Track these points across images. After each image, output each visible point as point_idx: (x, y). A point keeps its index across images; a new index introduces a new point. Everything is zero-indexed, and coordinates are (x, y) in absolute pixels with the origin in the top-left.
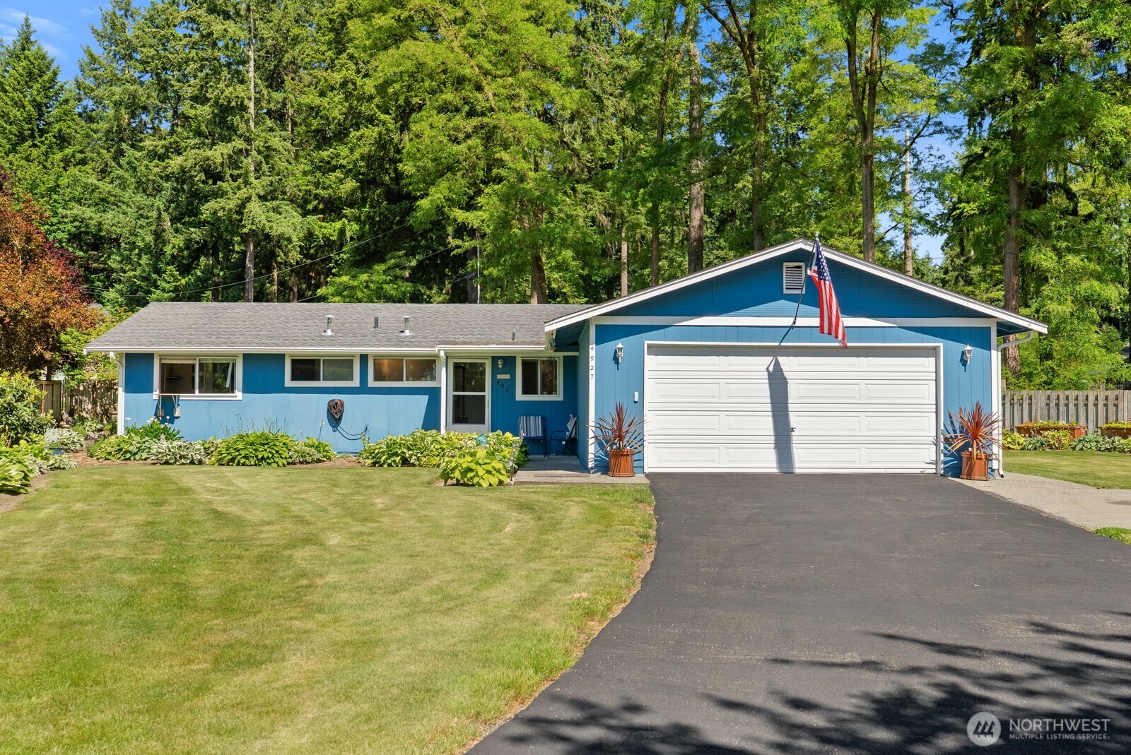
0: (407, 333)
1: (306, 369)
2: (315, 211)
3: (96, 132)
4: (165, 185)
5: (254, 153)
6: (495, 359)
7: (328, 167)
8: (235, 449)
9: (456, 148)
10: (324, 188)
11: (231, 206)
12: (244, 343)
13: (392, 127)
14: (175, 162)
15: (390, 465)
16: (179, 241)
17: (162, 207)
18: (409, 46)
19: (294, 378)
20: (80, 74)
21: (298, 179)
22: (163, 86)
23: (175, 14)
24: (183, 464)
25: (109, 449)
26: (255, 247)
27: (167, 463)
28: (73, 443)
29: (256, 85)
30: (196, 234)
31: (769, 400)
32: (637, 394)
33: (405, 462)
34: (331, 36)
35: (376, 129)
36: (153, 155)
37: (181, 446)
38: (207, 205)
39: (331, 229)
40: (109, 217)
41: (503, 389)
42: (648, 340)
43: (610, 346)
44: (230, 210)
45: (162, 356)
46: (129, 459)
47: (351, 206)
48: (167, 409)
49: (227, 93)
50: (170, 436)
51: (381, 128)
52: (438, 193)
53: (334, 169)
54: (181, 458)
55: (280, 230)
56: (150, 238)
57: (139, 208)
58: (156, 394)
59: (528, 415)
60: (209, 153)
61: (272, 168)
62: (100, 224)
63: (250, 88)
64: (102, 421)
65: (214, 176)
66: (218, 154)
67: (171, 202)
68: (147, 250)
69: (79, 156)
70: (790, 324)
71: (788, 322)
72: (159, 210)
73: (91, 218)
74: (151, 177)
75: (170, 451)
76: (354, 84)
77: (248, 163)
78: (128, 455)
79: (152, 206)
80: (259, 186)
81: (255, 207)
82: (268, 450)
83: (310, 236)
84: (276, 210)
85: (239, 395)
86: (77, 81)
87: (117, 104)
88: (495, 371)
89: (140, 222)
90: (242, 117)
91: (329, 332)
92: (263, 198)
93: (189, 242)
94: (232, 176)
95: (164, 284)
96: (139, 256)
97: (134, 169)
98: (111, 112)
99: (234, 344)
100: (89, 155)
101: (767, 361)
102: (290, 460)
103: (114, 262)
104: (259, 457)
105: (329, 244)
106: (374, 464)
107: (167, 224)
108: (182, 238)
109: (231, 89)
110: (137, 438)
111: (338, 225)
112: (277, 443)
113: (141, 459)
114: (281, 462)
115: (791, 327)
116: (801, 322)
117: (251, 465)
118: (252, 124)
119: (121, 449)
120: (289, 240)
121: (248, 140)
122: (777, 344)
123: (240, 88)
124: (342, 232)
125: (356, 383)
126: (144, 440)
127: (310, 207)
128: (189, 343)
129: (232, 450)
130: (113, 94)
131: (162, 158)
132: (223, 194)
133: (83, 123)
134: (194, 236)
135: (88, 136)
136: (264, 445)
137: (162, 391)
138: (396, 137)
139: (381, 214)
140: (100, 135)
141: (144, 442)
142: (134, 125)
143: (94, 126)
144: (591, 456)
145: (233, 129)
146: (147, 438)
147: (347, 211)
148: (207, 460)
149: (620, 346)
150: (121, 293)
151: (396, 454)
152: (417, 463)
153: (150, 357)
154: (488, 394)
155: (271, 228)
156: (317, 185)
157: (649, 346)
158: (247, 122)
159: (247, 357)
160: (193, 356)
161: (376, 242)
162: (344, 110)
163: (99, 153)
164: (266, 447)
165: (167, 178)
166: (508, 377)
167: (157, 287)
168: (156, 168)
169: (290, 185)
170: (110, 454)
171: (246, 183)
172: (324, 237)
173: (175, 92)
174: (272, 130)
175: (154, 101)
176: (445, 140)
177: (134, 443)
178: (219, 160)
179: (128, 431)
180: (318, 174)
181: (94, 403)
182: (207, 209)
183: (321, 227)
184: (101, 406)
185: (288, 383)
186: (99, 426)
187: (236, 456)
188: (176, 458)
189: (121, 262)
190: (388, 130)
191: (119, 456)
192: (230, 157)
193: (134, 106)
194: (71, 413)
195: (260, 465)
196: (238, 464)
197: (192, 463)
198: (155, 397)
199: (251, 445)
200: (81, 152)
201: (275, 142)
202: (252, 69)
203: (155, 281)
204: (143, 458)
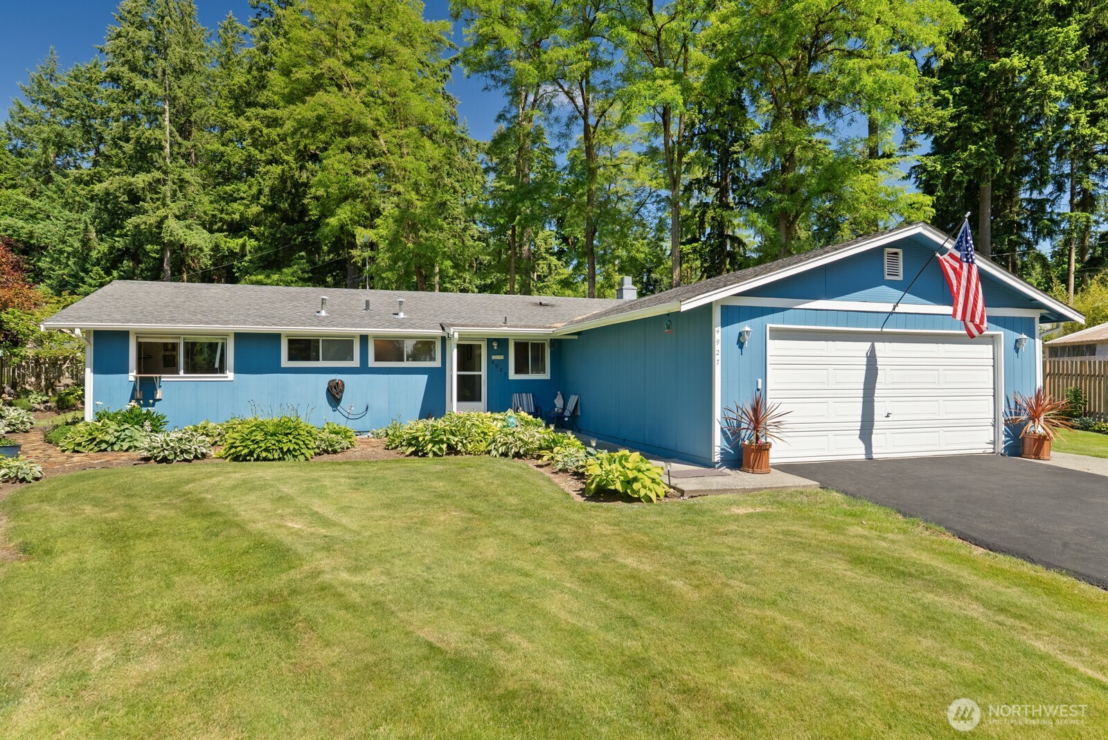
0: (402, 315)
1: (303, 348)
2: (220, 230)
3: (26, 164)
4: (90, 204)
5: (170, 183)
6: (490, 341)
7: (231, 199)
8: (253, 441)
9: (359, 179)
10: (227, 214)
11: (152, 221)
12: (236, 322)
13: (294, 166)
14: (98, 188)
15: (435, 454)
16: (104, 248)
17: (88, 221)
18: (321, 96)
19: (291, 358)
20: (10, 119)
21: (205, 205)
22: (87, 130)
23: (98, 73)
24: (185, 460)
25: (78, 440)
26: (171, 254)
27: (165, 460)
28: (23, 423)
29: (171, 133)
30: (120, 243)
31: (862, 386)
32: (760, 381)
33: (452, 450)
34: (232, 102)
35: (281, 167)
36: (79, 181)
37: (181, 439)
38: (129, 221)
39: (235, 244)
40: (39, 228)
41: (498, 369)
42: (771, 323)
43: (735, 329)
44: (151, 224)
45: (139, 334)
46: (105, 450)
47: (257, 224)
48: (146, 391)
49: (147, 134)
50: (157, 425)
51: (286, 167)
52: (343, 214)
53: (235, 200)
54: (182, 452)
55: (194, 242)
56: (77, 245)
57: (68, 221)
58: (132, 375)
59: (520, 393)
60: (133, 180)
61: (185, 196)
62: (31, 232)
63: (165, 132)
64: (47, 393)
65: (134, 198)
66: (140, 180)
67: (95, 218)
68: (74, 253)
69: (10, 182)
70: (890, 310)
71: (888, 307)
72: (85, 222)
73: (22, 228)
74: (77, 199)
75: (168, 445)
76: (261, 132)
77: (166, 189)
78: (104, 446)
79: (79, 220)
80: (175, 208)
81: (171, 223)
82: (294, 441)
83: (216, 248)
84: (189, 227)
85: (230, 375)
86: (8, 125)
87: (46, 142)
88: (491, 351)
89: (68, 232)
90: (160, 155)
91: (323, 313)
92: (177, 217)
93: (112, 248)
94: (151, 198)
95: (90, 281)
96: (68, 258)
97: (62, 192)
98: (39, 151)
99: (226, 323)
100: (19, 182)
101: (865, 346)
102: (317, 451)
103: (44, 263)
104: (285, 450)
105: (232, 253)
106: (415, 453)
107: (93, 235)
108: (106, 245)
109: (150, 132)
110: (113, 426)
111: (241, 241)
112: (301, 432)
113: (121, 450)
114: (308, 453)
115: (891, 313)
116: (902, 308)
117: (274, 460)
118: (168, 161)
119: (94, 439)
120: (201, 250)
121: (165, 173)
122: (879, 330)
123: (158, 132)
124: (244, 246)
125: (356, 363)
126: (123, 427)
127: (215, 227)
128: (172, 320)
129: (249, 443)
130: (42, 132)
131: (87, 184)
132: (145, 212)
133: (13, 157)
134: (117, 245)
135: (18, 167)
136: (286, 435)
137: (139, 372)
138: (297, 174)
139: (281, 232)
140: (30, 167)
141: (124, 430)
142: (59, 163)
143: (24, 160)
144: (717, 450)
145: (151, 163)
146: (127, 426)
147: (254, 229)
148: (213, 453)
149: (747, 329)
150: (51, 287)
151: (442, 442)
152: (463, 450)
153: (124, 335)
154: (484, 373)
155: (186, 240)
156: (222, 211)
157: (772, 330)
158: (164, 159)
159: (239, 337)
160: (177, 335)
161: (276, 254)
162: (244, 157)
163: (28, 181)
164: (291, 437)
165: (92, 199)
166: (502, 357)
167: (84, 283)
168: (82, 191)
169: (199, 210)
170: (79, 444)
171: (164, 205)
172: (229, 249)
173: (97, 134)
174: (183, 167)
175: (79, 141)
176: (350, 172)
177: (111, 431)
178: (142, 185)
179: (99, 417)
180: (223, 203)
181: (38, 377)
182: (130, 223)
183: (226, 242)
184: (46, 380)
185: (285, 362)
186: (45, 398)
187: (255, 449)
188: (175, 453)
189: (51, 263)
190: (291, 168)
191: (91, 446)
192: (150, 184)
193: (61, 145)
194: (14, 386)
195: (284, 459)
196: (257, 459)
197: (196, 457)
198: (132, 379)
199: (272, 435)
200: (12, 179)
201: (187, 175)
202: (167, 119)
203: (83, 278)
204: (125, 448)
